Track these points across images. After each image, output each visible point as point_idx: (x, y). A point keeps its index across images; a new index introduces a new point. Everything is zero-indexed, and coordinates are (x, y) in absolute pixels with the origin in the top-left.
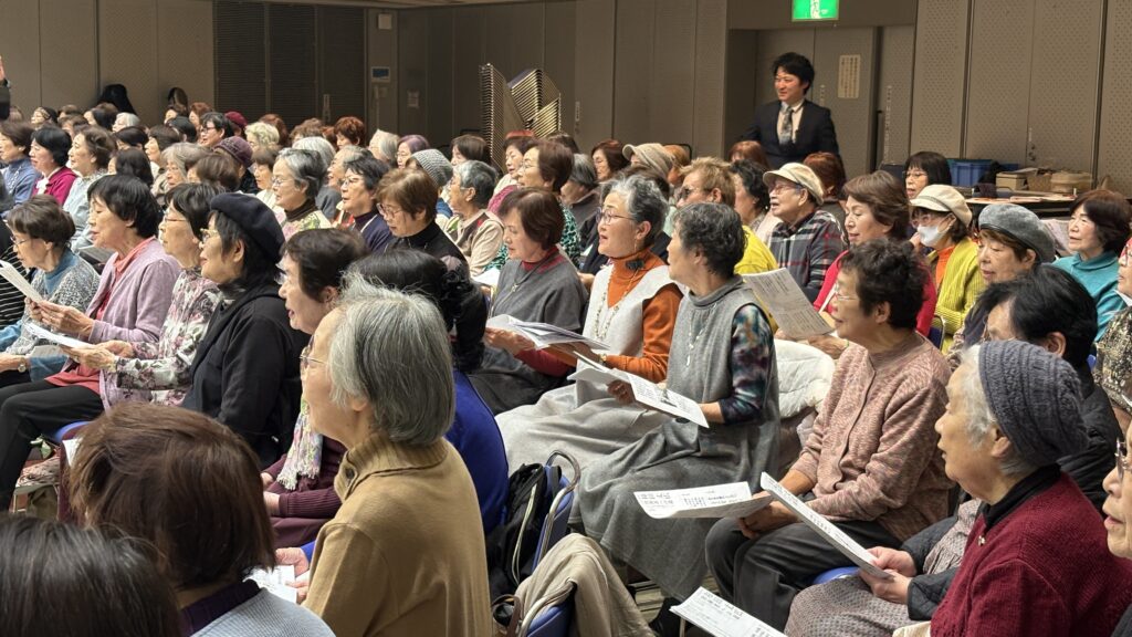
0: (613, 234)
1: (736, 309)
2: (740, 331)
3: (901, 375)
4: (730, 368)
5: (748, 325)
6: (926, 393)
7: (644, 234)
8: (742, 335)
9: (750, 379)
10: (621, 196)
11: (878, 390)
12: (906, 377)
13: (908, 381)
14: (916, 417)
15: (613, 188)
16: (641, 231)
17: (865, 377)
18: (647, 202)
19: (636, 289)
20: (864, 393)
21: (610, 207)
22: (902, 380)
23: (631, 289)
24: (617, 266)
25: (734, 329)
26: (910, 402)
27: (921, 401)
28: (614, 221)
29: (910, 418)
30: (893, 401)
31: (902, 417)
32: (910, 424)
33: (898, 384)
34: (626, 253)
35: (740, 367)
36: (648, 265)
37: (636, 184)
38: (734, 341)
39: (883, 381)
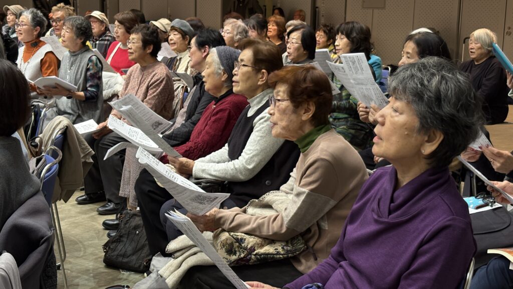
0: (25, 32)
1: (89, 57)
2: (90, 66)
3: (154, 73)
4: (86, 80)
5: (93, 63)
6: (164, 79)
7: (37, 32)
8: (91, 67)
9: (94, 84)
10: (26, 17)
11: (145, 79)
12: (156, 73)
13: (157, 75)
14: (159, 87)
15: (23, 14)
16: (36, 31)
17: (139, 76)
18: (38, 19)
19: (35, 54)
20: (139, 82)
21: (22, 21)
22: (155, 75)
23: (34, 54)
24: (26, 45)
25: (88, 65)
26: (158, 82)
27: (162, 82)
28: (24, 27)
29: (157, 88)
30: (151, 82)
31: (154, 87)
32: (157, 90)
33: (154, 76)
34: (30, 40)
35: (90, 80)
36: (40, 45)
37: (33, 12)
38: (88, 70)
39: (146, 76)
